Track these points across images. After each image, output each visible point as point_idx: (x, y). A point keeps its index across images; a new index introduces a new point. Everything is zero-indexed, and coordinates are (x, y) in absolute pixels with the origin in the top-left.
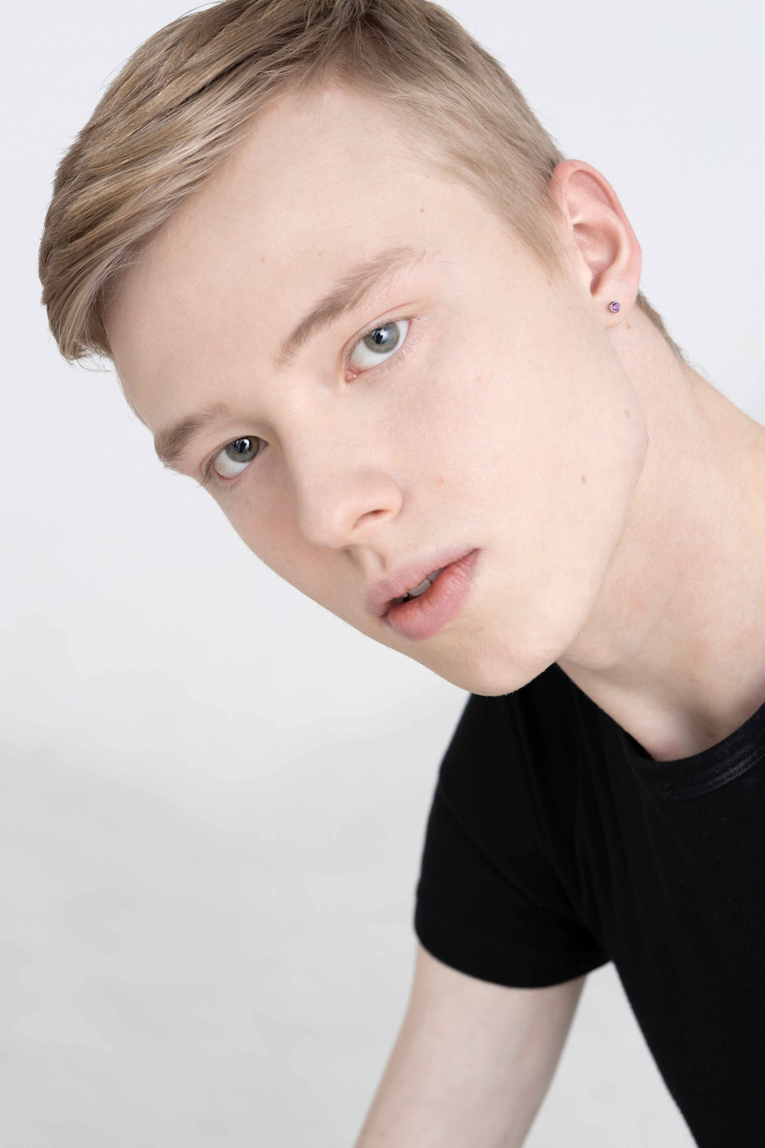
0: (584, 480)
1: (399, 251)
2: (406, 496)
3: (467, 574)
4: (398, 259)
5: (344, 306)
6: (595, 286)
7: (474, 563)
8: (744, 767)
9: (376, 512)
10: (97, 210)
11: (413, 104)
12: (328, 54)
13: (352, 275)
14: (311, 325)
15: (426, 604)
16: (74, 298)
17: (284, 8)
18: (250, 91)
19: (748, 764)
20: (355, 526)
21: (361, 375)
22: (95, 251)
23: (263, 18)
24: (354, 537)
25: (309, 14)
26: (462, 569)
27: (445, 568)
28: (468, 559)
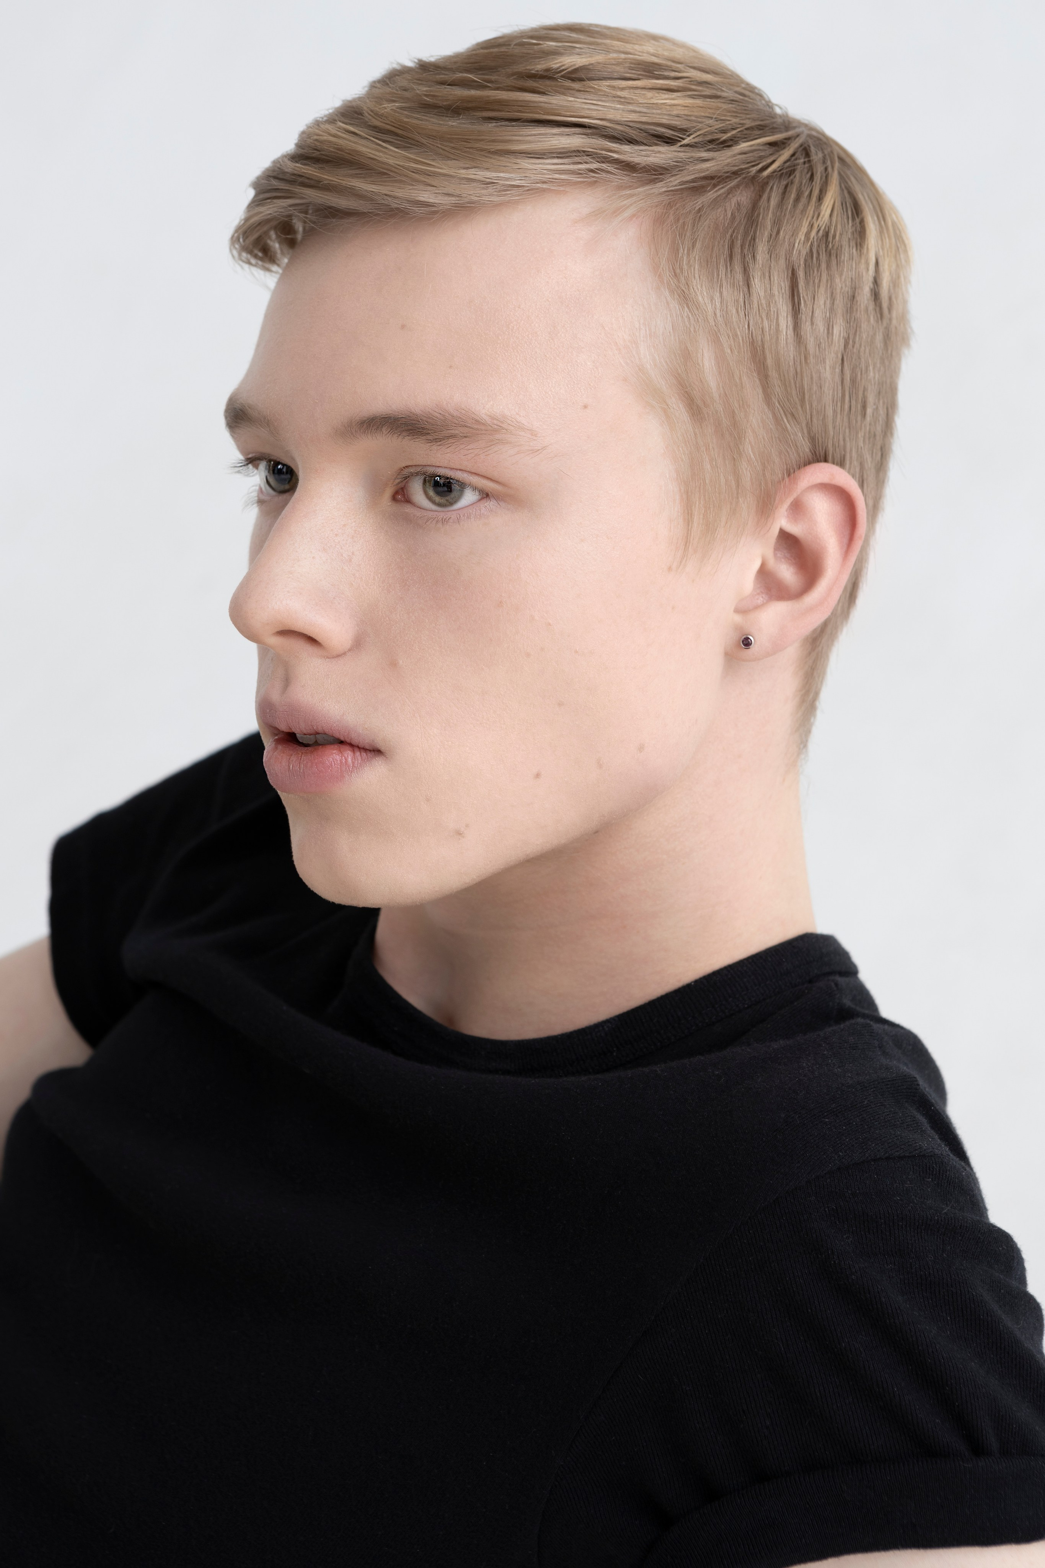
1: (517, 427)
4: (513, 435)
7: (369, 759)
9: (310, 639)
14: (385, 425)
15: (297, 758)
21: (407, 506)
24: (273, 642)
25: (698, 133)
26: (354, 758)
27: (342, 742)
28: (366, 752)
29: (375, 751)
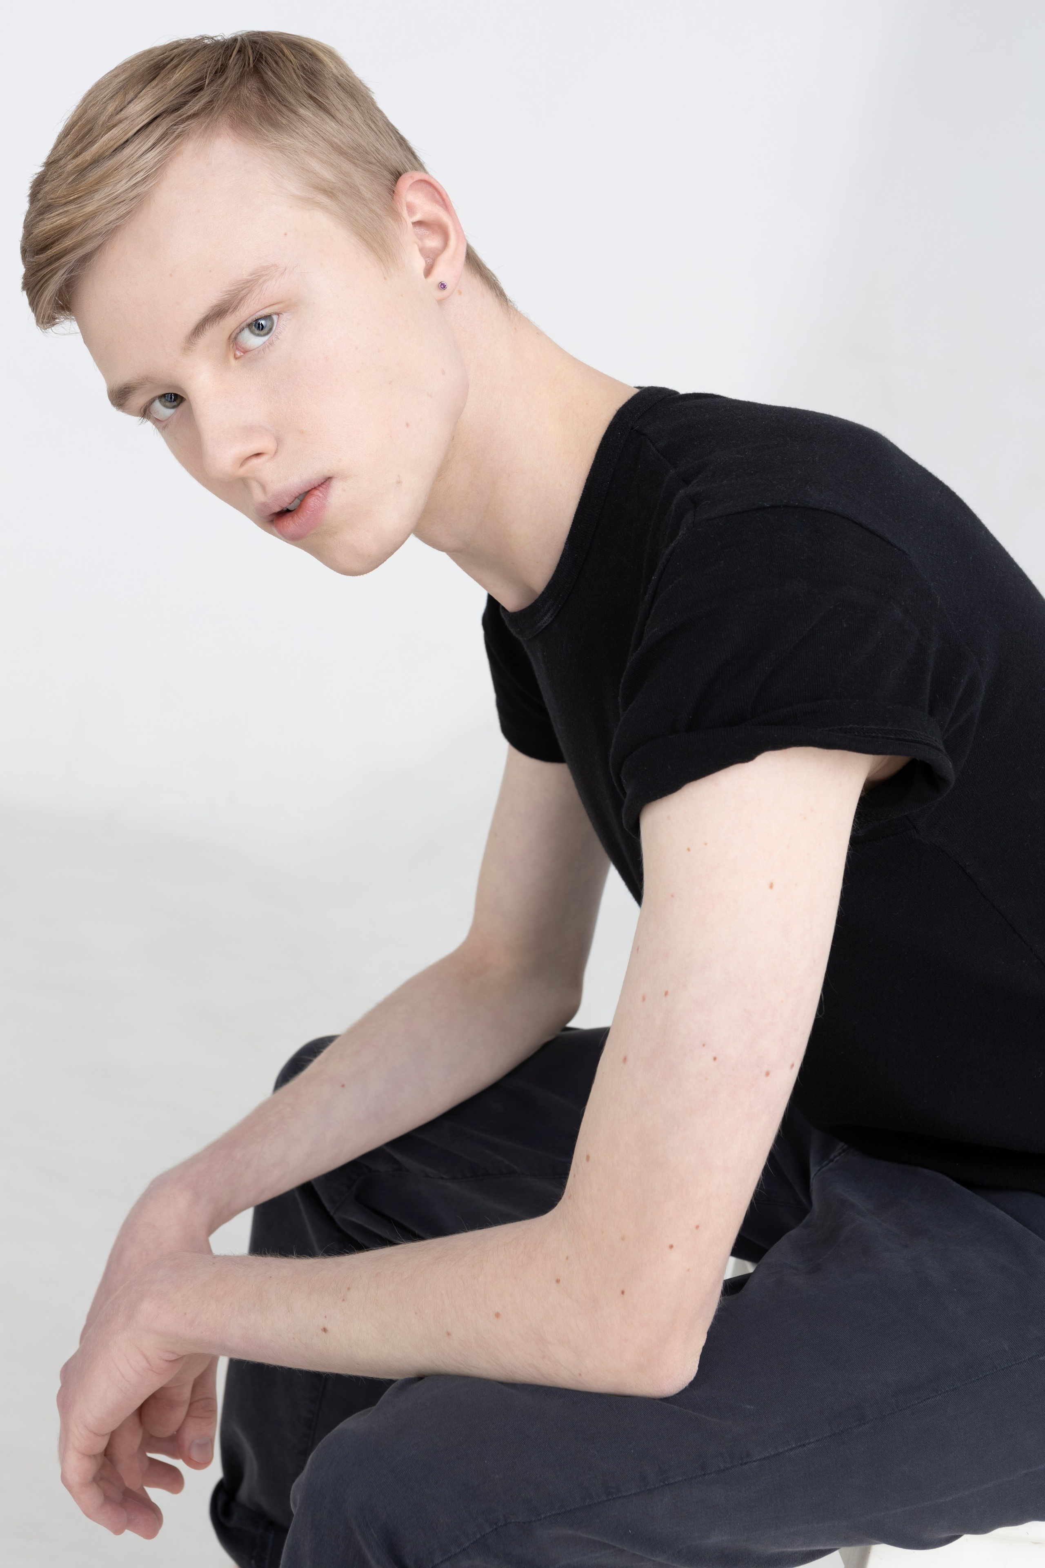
0: (407, 425)
1: (266, 268)
2: (279, 441)
3: (323, 494)
4: (266, 274)
5: (227, 311)
6: (428, 272)
7: (329, 486)
8: (551, 617)
9: (258, 455)
10: (52, 235)
11: (281, 149)
12: (220, 110)
13: (233, 288)
14: (205, 324)
15: (296, 518)
16: (42, 293)
17: (190, 69)
18: (161, 143)
19: (552, 615)
20: (242, 465)
21: (247, 353)
22: (54, 263)
23: (173, 79)
24: (242, 472)
25: (208, 73)
26: (321, 492)
27: (309, 491)
28: (324, 484)
29: (327, 481)
